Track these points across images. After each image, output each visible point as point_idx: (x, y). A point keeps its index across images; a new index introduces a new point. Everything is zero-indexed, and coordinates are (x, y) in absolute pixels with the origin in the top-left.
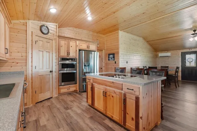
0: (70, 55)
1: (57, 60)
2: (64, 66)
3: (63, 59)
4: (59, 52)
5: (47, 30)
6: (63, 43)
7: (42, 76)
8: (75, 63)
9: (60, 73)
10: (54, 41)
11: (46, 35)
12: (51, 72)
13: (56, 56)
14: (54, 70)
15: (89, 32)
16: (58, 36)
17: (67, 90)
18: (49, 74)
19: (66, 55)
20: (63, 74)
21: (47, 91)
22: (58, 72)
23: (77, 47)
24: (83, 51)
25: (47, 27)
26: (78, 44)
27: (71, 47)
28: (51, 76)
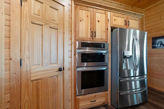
0: (97, 37)
1: (73, 45)
2: (85, 58)
3: (84, 45)
6: (83, 13)
8: (105, 52)
9: (78, 71)
12: (60, 70)
13: (71, 39)
14: (67, 66)
17: (90, 103)
18: (57, 76)
19: (89, 36)
20: (83, 73)
22: (75, 70)
23: (108, 23)
26: (109, 18)
27: (99, 21)
28: (60, 78)
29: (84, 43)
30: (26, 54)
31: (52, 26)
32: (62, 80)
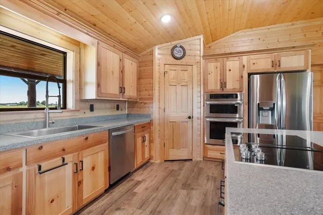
0: (228, 87)
1: (202, 97)
2: (214, 109)
3: (213, 96)
4: (205, 84)
5: (182, 51)
6: (212, 66)
7: (175, 123)
9: (207, 121)
10: (195, 67)
11: (181, 61)
12: (190, 118)
13: (200, 92)
14: (195, 115)
15: (293, 25)
16: (204, 56)
17: (220, 155)
18: (187, 122)
19: (219, 87)
20: (211, 123)
21: (183, 148)
22: (204, 119)
23: (243, 70)
24: (258, 75)
25: (181, 47)
26: (245, 63)
27: (230, 70)
28: (190, 124)
29: (212, 95)
30: (167, 106)
31: (182, 84)
32: (191, 126)
